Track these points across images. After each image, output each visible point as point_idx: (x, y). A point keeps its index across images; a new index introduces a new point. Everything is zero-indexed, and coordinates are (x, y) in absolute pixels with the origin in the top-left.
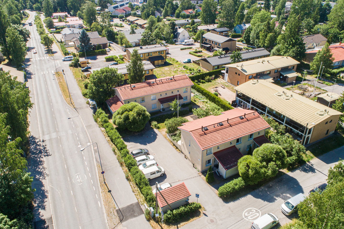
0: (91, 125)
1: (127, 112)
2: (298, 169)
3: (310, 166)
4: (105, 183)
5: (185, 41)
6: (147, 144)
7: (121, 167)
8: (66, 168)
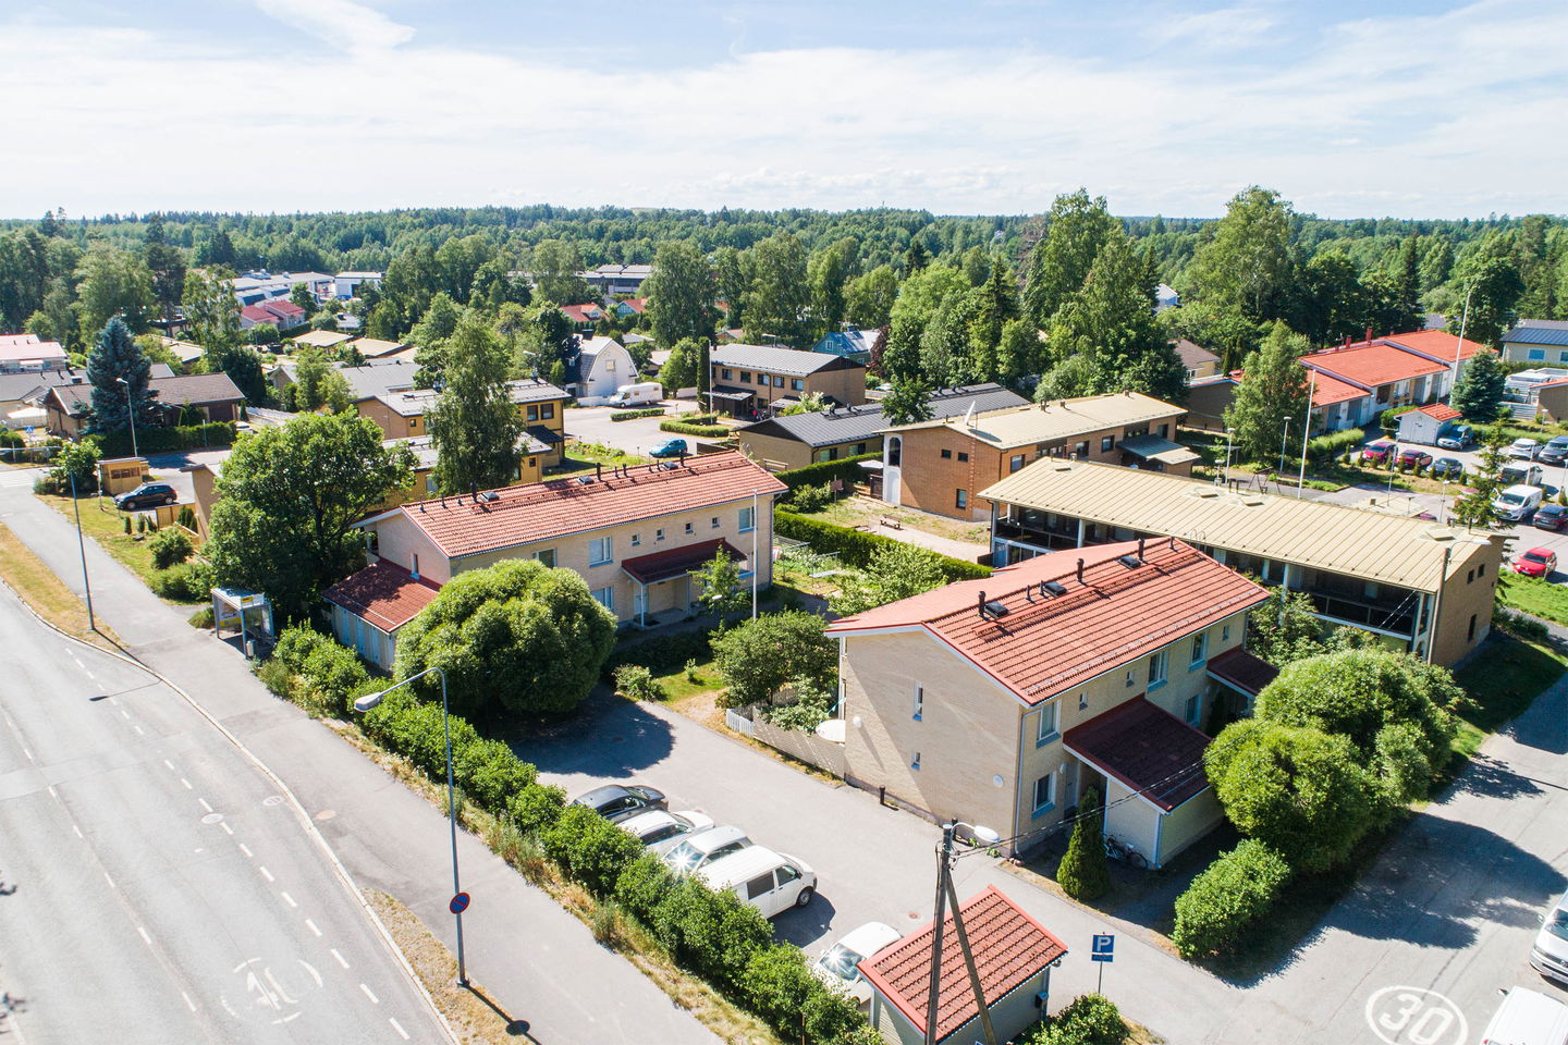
0: (256, 713)
1: (491, 604)
2: (1458, 788)
3: (1493, 768)
4: (465, 984)
5: (623, 389)
6: (634, 771)
7: (536, 891)
8: (149, 941)
